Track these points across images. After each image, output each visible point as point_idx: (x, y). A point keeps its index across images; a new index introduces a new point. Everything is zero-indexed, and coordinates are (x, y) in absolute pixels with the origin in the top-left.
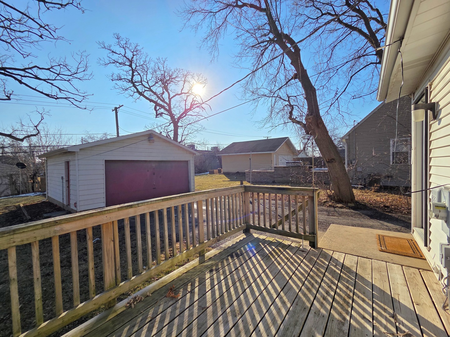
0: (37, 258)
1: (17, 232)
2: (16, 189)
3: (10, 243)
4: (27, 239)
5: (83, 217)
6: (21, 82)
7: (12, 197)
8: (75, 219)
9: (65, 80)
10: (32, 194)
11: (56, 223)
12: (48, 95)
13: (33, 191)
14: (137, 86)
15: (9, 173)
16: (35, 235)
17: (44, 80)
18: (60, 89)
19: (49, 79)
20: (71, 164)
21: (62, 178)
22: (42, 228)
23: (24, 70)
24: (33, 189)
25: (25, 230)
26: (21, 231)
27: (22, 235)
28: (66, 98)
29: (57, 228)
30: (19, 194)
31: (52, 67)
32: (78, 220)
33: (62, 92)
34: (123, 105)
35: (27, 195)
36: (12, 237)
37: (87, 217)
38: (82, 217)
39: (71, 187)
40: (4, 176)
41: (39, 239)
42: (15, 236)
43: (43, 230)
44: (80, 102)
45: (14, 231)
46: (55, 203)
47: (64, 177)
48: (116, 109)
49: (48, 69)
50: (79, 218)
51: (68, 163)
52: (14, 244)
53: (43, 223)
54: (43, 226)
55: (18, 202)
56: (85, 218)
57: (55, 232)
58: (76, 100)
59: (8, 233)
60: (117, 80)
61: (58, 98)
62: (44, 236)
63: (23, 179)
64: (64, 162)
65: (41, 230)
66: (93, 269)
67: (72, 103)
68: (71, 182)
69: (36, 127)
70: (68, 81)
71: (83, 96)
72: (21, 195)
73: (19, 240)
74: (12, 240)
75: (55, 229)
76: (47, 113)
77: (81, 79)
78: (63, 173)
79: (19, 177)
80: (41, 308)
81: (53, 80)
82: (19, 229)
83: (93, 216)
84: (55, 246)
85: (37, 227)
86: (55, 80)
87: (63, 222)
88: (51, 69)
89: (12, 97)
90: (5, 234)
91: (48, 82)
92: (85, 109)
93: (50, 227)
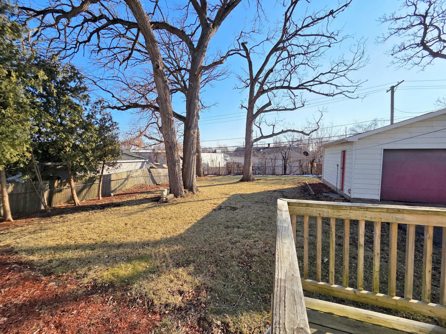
0: (379, 236)
1: (369, 210)
2: (302, 171)
3: (363, 217)
4: (375, 218)
5: (427, 213)
6: (310, 91)
7: (300, 176)
8: (417, 212)
9: (342, 76)
10: (311, 176)
11: (399, 211)
12: (327, 95)
13: (312, 174)
14: (430, 46)
15: (299, 159)
16: (380, 216)
17: (326, 83)
18: (336, 86)
19: (328, 81)
20: (347, 153)
21: (338, 165)
22: (386, 212)
23: (313, 80)
24: (311, 172)
25: (375, 210)
26: (372, 210)
27: (372, 213)
28: (340, 93)
29: (399, 216)
30: (303, 174)
31: (332, 69)
32: (420, 214)
33: (338, 88)
34: (404, 81)
35: (308, 175)
36: (365, 212)
37: (431, 214)
38: (425, 213)
39: (346, 174)
40: (296, 161)
41: (383, 221)
42: (367, 212)
43: (387, 214)
44: (353, 92)
45: (367, 208)
46: (329, 186)
47: (340, 164)
48: (392, 88)
49: (330, 72)
50: (421, 213)
51: (344, 152)
52: (366, 219)
53: (388, 208)
54: (387, 210)
55: (304, 180)
56: (429, 214)
57: (397, 219)
58: (349, 92)
59: (363, 208)
60: (400, 51)
61: (334, 95)
62: (387, 219)
63: (306, 163)
64: (340, 152)
65: (386, 213)
66: (430, 272)
67: (346, 95)
68: (346, 170)
69: (317, 123)
70: (344, 76)
71: (357, 86)
72: (304, 175)
73: (369, 216)
74: (365, 214)
75: (397, 217)
76: (326, 111)
77: (356, 68)
78: (339, 161)
79: (304, 162)
80: (378, 279)
81: (332, 80)
82: (370, 208)
83: (438, 215)
84: (394, 232)
85: (383, 210)
86: (333, 79)
87: (405, 212)
88: (331, 72)
89: (305, 104)
90: (361, 208)
91: (328, 84)
92: (357, 98)
93: (393, 213)
